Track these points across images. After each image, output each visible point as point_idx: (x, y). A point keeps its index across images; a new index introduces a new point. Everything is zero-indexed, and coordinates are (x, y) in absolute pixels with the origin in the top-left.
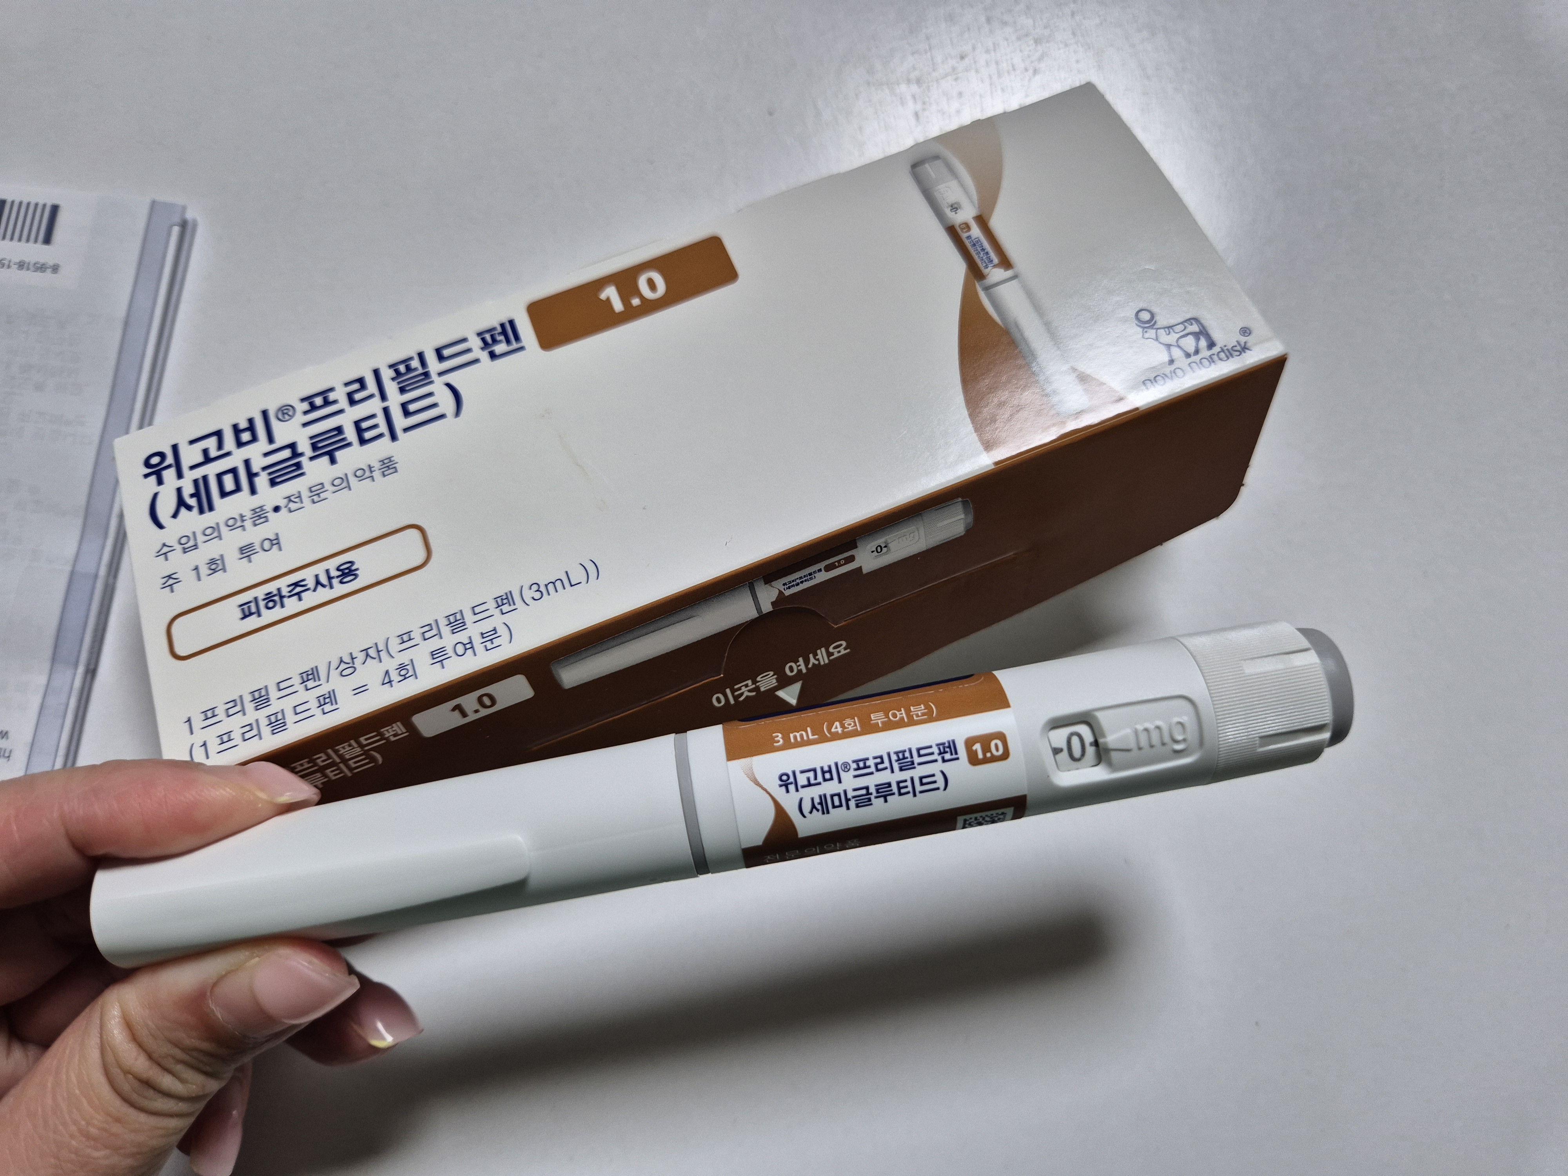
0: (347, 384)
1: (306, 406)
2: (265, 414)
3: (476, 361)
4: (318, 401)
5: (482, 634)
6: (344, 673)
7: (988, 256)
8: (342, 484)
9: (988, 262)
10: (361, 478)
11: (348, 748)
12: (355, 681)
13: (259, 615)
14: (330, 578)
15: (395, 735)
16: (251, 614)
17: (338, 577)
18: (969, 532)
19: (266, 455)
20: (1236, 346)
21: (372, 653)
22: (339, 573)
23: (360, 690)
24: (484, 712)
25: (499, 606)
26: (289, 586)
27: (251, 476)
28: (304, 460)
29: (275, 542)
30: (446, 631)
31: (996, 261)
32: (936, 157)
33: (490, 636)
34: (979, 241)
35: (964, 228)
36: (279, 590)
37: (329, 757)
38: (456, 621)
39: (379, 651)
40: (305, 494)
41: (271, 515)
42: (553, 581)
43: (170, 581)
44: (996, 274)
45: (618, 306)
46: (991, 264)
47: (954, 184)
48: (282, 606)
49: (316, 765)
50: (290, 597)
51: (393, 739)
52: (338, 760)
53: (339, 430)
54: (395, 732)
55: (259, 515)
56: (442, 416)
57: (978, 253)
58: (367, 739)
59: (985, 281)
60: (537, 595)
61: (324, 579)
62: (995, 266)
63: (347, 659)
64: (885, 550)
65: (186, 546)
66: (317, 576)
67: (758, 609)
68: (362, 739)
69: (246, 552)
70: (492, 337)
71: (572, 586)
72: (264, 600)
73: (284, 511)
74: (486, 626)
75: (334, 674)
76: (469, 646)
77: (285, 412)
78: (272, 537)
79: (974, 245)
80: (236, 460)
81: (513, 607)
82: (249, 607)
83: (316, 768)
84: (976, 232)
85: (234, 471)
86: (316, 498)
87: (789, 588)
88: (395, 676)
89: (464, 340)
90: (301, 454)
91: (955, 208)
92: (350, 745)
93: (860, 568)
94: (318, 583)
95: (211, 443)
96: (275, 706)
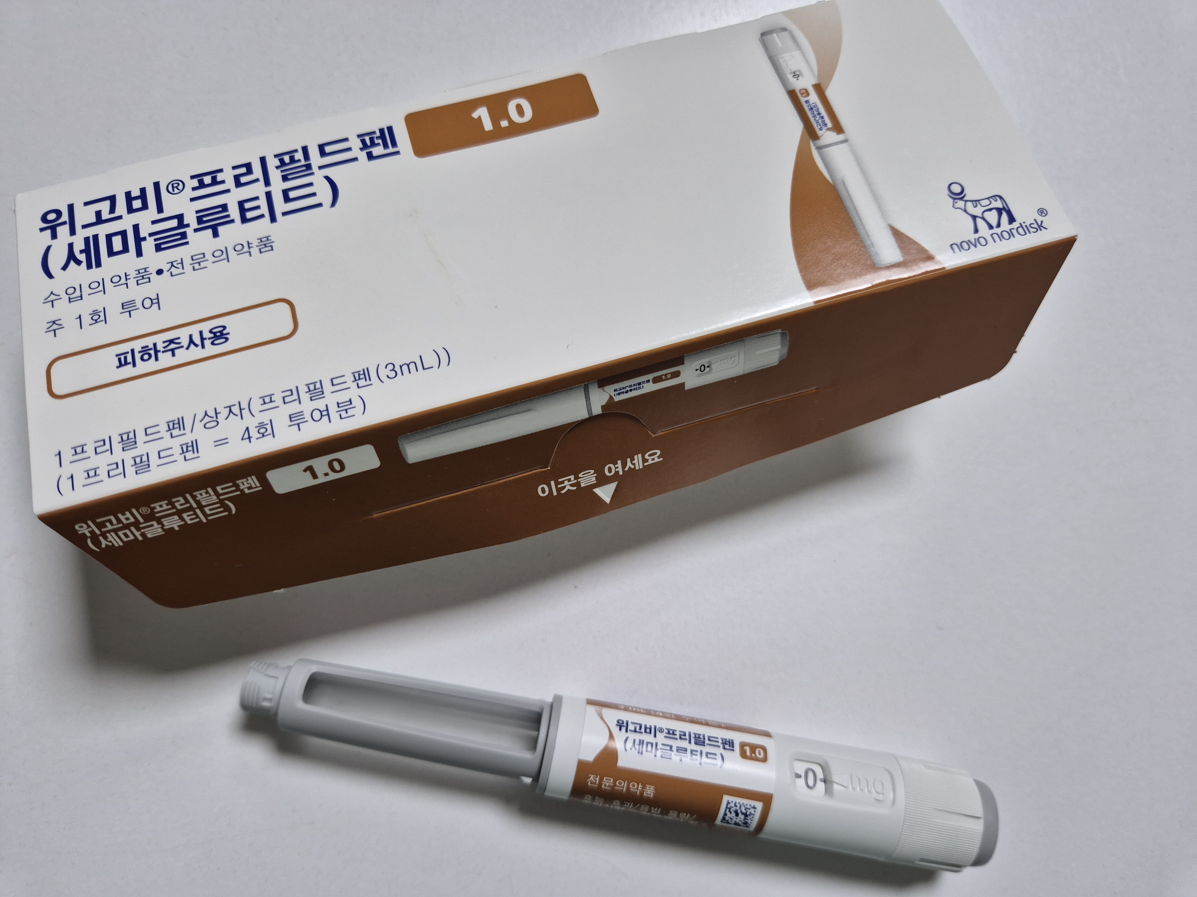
0: (234, 168)
1: (195, 183)
2: (157, 185)
3: (355, 159)
4: (207, 180)
5: (338, 403)
6: (207, 426)
7: (823, 120)
8: (223, 255)
9: (823, 125)
10: (239, 253)
11: (204, 495)
12: (217, 433)
13: (134, 365)
14: (202, 339)
15: (250, 488)
16: (126, 363)
17: (210, 339)
18: (781, 362)
19: (154, 222)
20: (1033, 224)
21: (235, 409)
22: (212, 335)
23: (221, 442)
24: (333, 476)
25: (356, 380)
26: (164, 342)
27: (139, 240)
28: (189, 231)
29: (156, 301)
30: (305, 397)
31: (830, 125)
32: (784, 29)
33: (345, 407)
34: (816, 106)
35: (803, 94)
36: (155, 345)
37: (187, 501)
38: (315, 389)
39: (241, 409)
40: (187, 261)
41: (154, 277)
42: (408, 363)
43: (54, 327)
44: (828, 137)
45: (488, 125)
46: (826, 127)
47: (797, 54)
48: (157, 359)
49: (174, 507)
50: (163, 352)
51: (247, 491)
52: (195, 506)
53: (224, 207)
54: (249, 485)
55: (143, 276)
56: (320, 205)
57: (814, 116)
58: (222, 489)
59: (818, 141)
60: (393, 374)
61: (197, 339)
62: (828, 129)
63: (212, 413)
64: (707, 369)
65: (71, 296)
66: (191, 336)
67: (589, 410)
68: (219, 488)
69: (128, 307)
70: (372, 140)
71: (424, 369)
72: (139, 352)
73: (166, 274)
74: (343, 397)
75: (199, 426)
76: (325, 413)
77: (176, 186)
78: (154, 297)
79: (811, 109)
80: (127, 223)
81: (368, 382)
82: (125, 358)
83: (174, 510)
84: (814, 98)
85: (123, 234)
86: (197, 266)
87: (619, 394)
88: (254, 433)
89: (346, 140)
90: (188, 225)
91: (796, 75)
92: (207, 493)
93: (683, 385)
94: (191, 341)
95: (105, 207)
96: (141, 449)
